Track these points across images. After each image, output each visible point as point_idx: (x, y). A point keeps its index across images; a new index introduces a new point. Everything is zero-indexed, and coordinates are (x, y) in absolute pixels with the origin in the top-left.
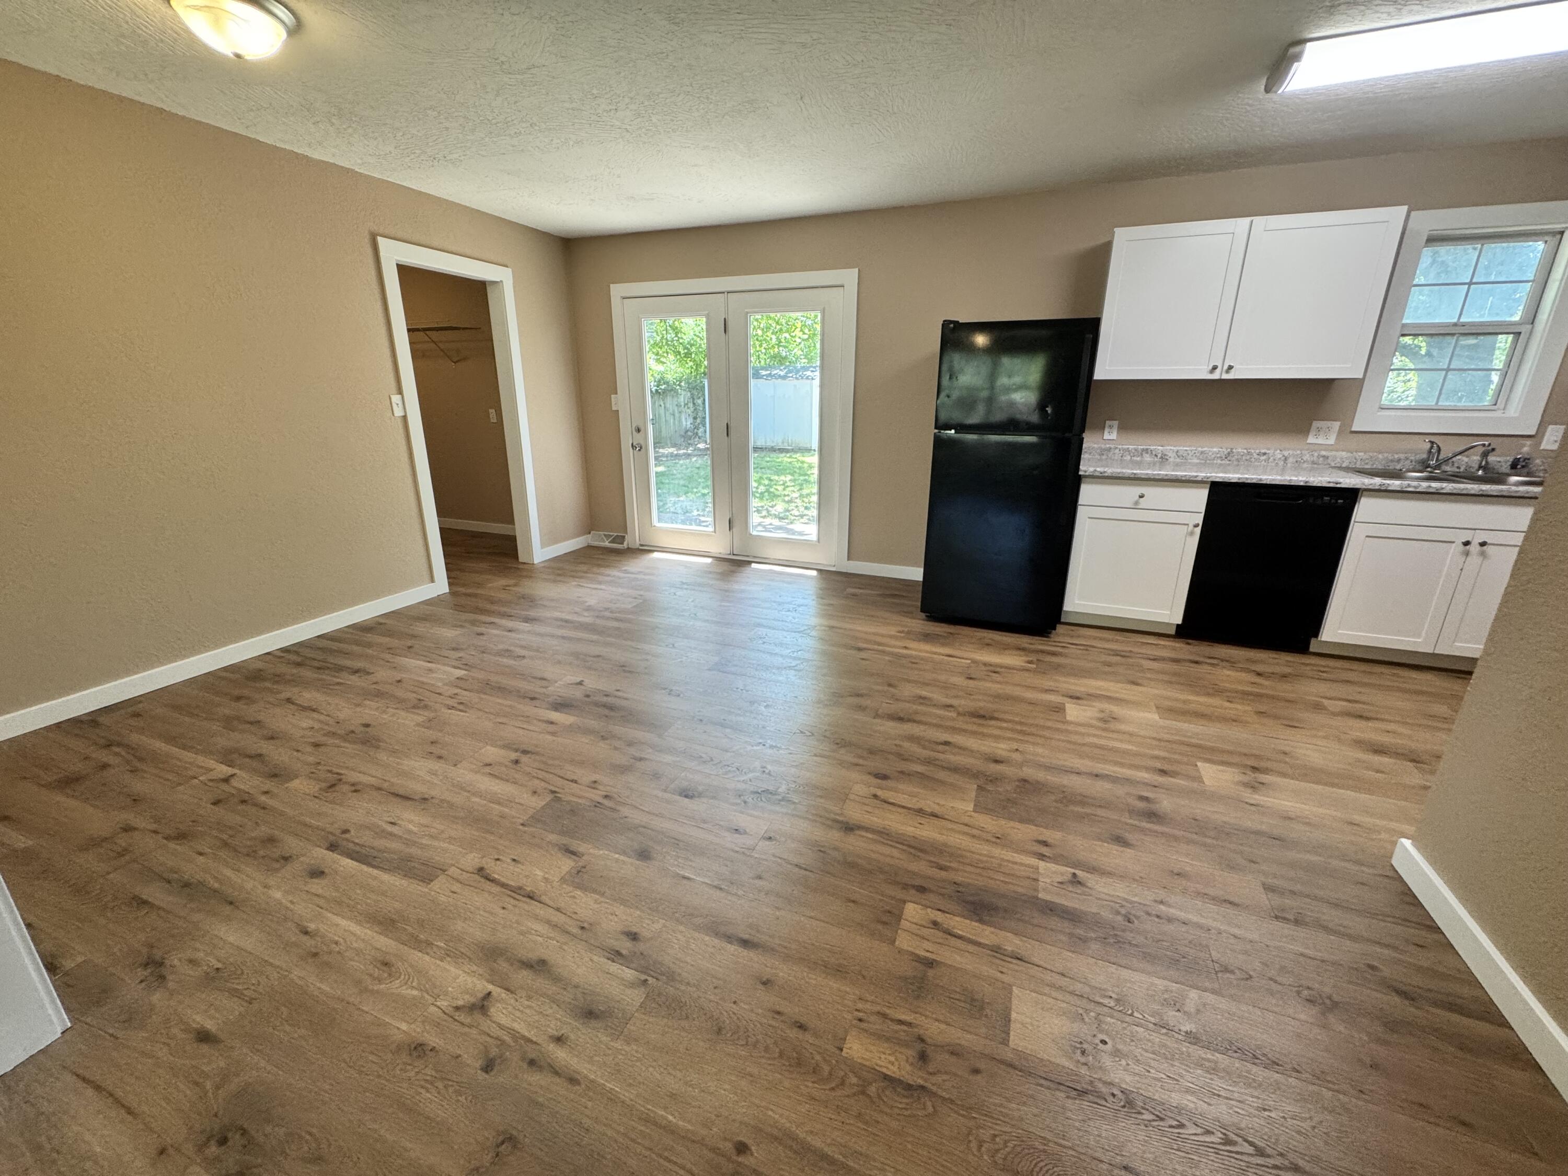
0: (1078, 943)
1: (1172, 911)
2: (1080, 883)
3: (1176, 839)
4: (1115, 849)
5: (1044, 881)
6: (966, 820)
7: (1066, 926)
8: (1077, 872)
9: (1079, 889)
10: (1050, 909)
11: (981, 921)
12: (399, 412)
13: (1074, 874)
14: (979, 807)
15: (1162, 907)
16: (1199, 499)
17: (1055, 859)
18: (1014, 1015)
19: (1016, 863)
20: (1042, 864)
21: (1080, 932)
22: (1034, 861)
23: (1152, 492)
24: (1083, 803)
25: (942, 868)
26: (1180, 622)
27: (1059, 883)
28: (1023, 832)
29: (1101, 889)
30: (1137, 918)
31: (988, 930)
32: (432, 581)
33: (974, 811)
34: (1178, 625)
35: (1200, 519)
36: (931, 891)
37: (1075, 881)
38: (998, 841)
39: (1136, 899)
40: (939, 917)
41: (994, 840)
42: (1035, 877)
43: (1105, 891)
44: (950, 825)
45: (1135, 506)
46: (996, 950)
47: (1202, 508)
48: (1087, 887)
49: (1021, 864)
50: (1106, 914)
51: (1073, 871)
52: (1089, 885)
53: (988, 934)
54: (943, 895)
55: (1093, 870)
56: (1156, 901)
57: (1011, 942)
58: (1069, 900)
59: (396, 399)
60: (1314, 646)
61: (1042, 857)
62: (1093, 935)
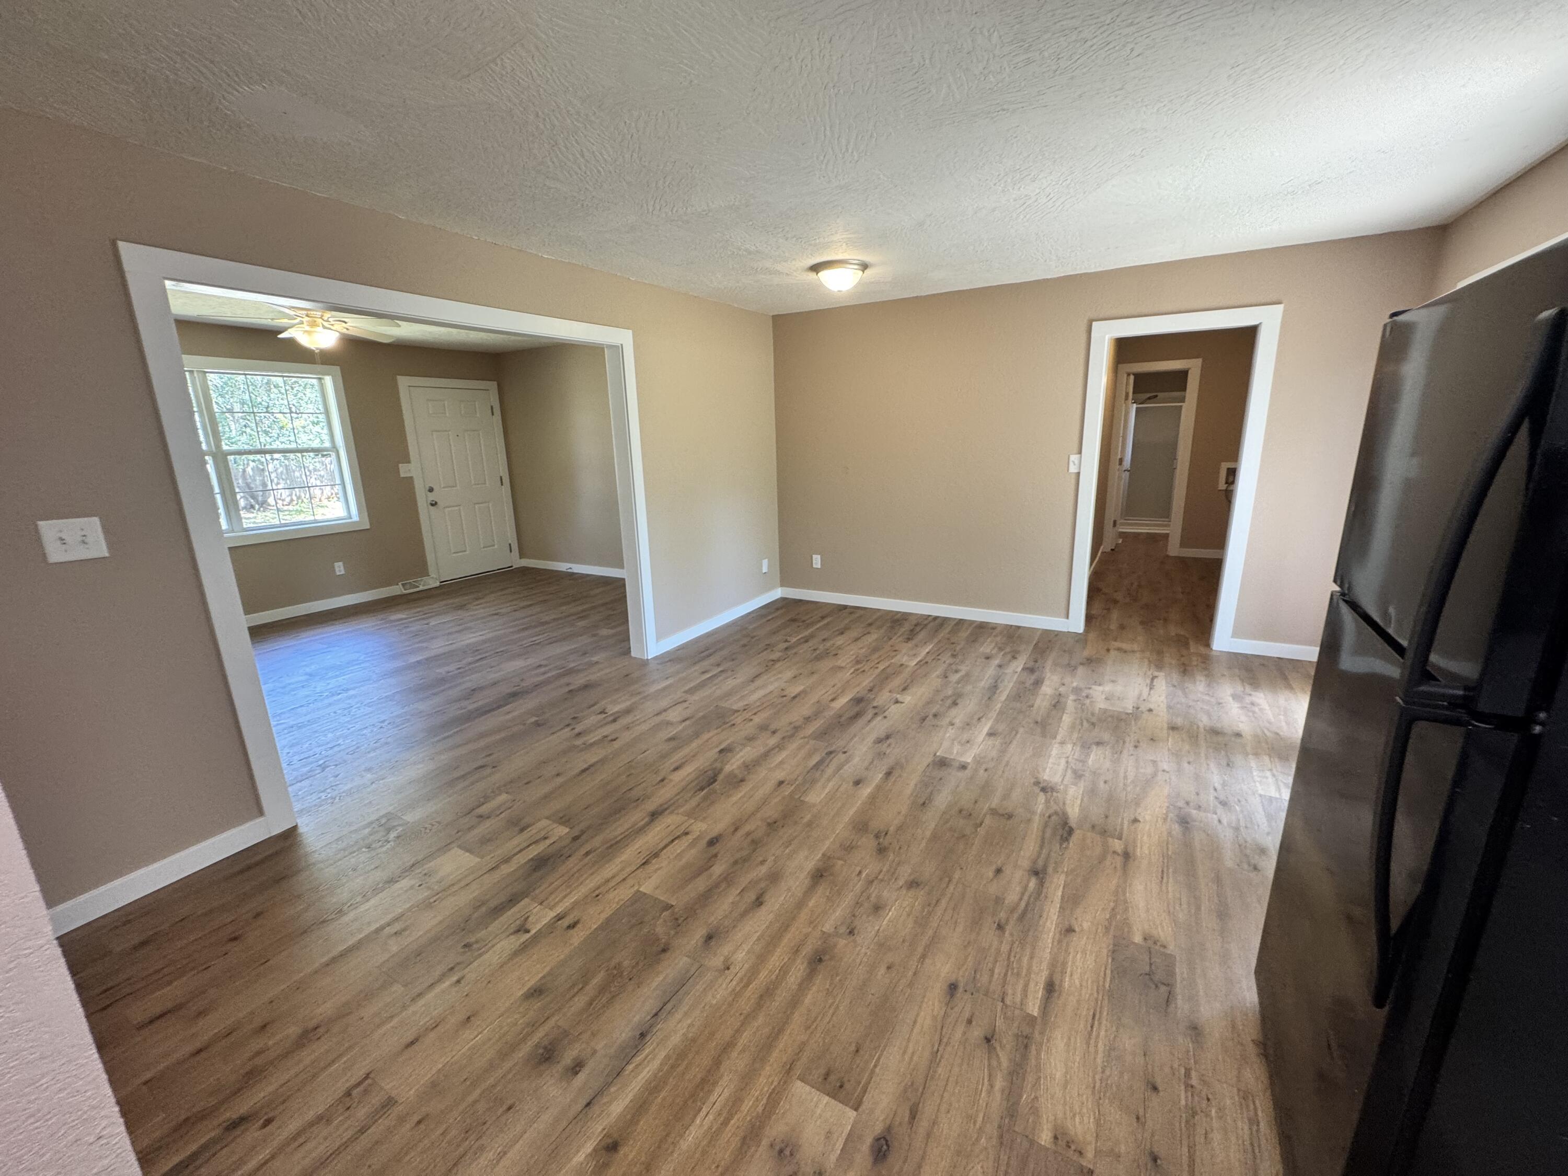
0: (479, 904)
1: (447, 983)
2: (519, 931)
3: (503, 1055)
4: (532, 982)
5: (536, 909)
6: (630, 881)
7: (493, 904)
8: (528, 936)
9: (513, 927)
10: (513, 901)
11: (532, 859)
12: (1073, 469)
13: (528, 931)
14: (639, 897)
15: (455, 978)
17: (551, 927)
18: (467, 854)
19: (565, 897)
20: (552, 914)
21: (484, 909)
22: (559, 910)
24: (602, 989)
25: (587, 854)
27: (528, 917)
28: (595, 917)
29: (503, 943)
30: (465, 953)
31: (523, 862)
32: (1067, 618)
33: (638, 891)
36: (571, 842)
37: (522, 929)
38: (594, 895)
39: (475, 964)
40: (548, 842)
41: (597, 892)
42: (544, 904)
43: (498, 946)
44: (628, 870)
46: (507, 860)
48: (511, 934)
49: (561, 901)
50: (482, 934)
51: (533, 932)
52: (512, 937)
53: (523, 859)
54: (565, 847)
55: (524, 948)
56: (463, 978)
57: (506, 869)
58: (511, 916)
59: (1074, 458)
61: (560, 918)
62: (476, 915)
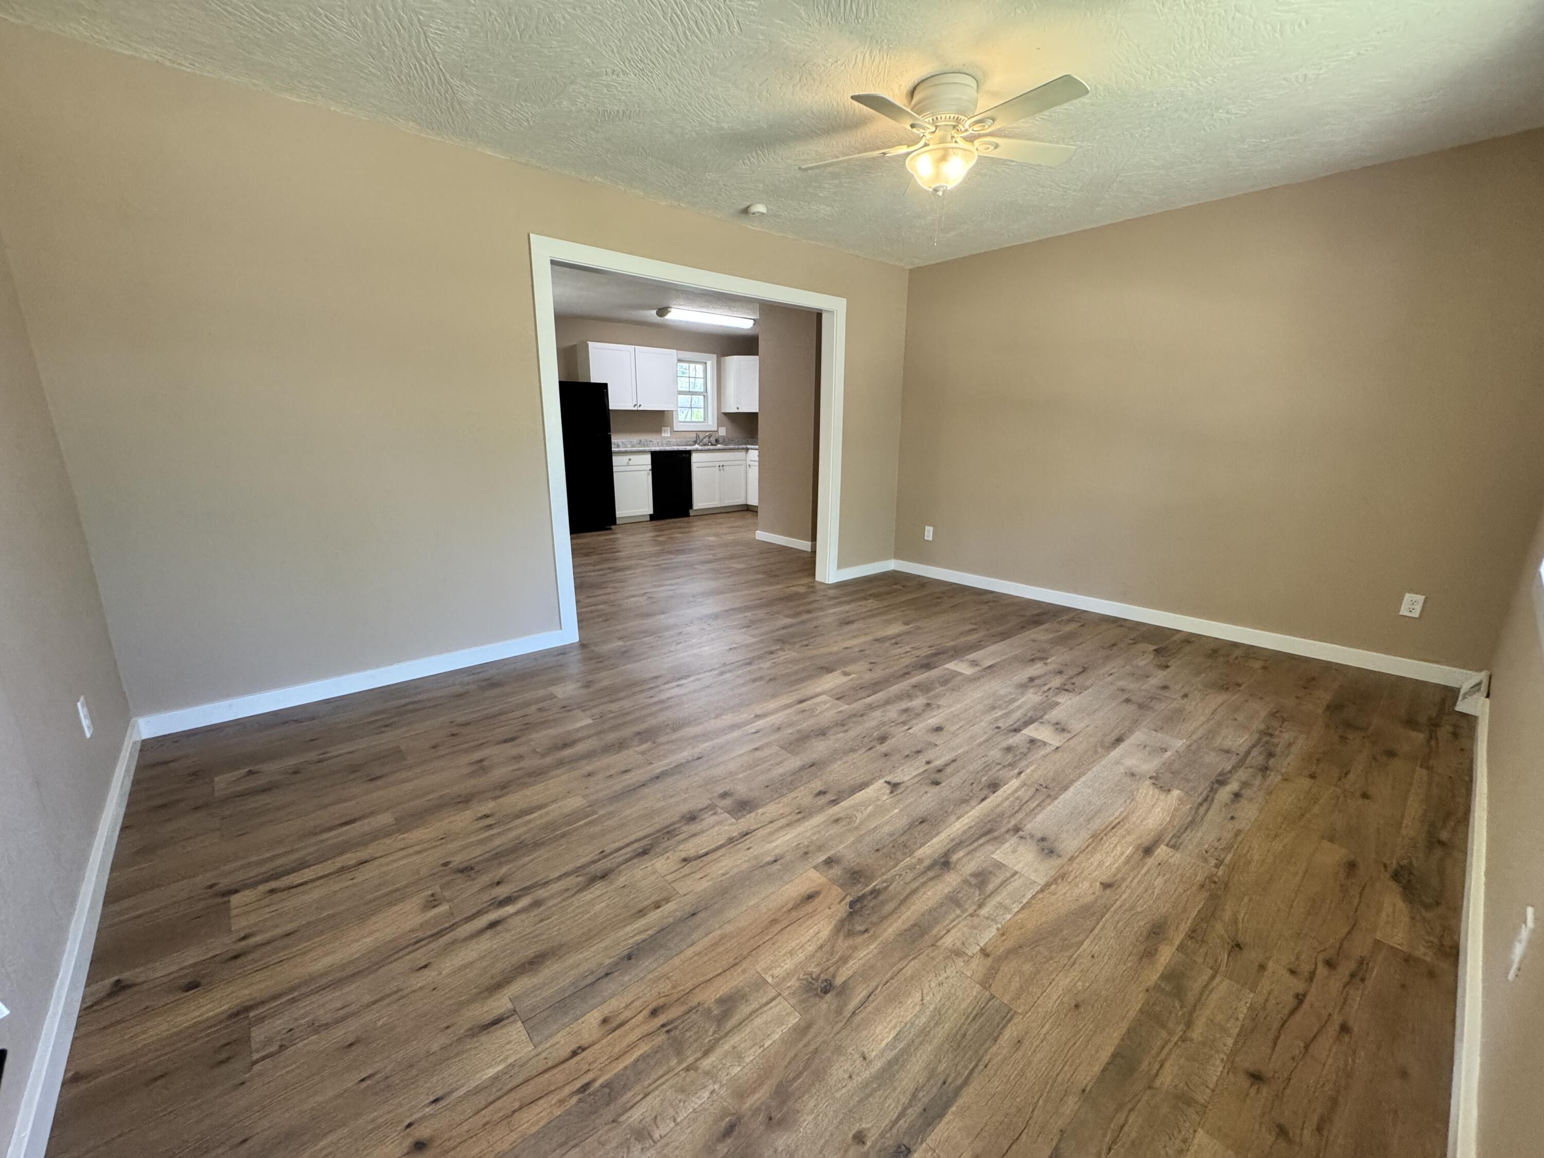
16: (648, 459)
23: (632, 457)
26: (652, 512)
34: (651, 515)
35: (650, 467)
45: (628, 465)
47: (650, 462)
60: (692, 513)
